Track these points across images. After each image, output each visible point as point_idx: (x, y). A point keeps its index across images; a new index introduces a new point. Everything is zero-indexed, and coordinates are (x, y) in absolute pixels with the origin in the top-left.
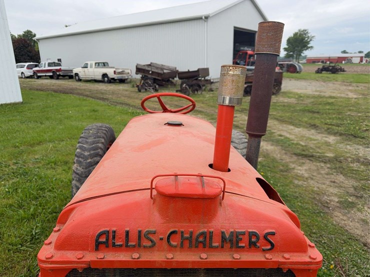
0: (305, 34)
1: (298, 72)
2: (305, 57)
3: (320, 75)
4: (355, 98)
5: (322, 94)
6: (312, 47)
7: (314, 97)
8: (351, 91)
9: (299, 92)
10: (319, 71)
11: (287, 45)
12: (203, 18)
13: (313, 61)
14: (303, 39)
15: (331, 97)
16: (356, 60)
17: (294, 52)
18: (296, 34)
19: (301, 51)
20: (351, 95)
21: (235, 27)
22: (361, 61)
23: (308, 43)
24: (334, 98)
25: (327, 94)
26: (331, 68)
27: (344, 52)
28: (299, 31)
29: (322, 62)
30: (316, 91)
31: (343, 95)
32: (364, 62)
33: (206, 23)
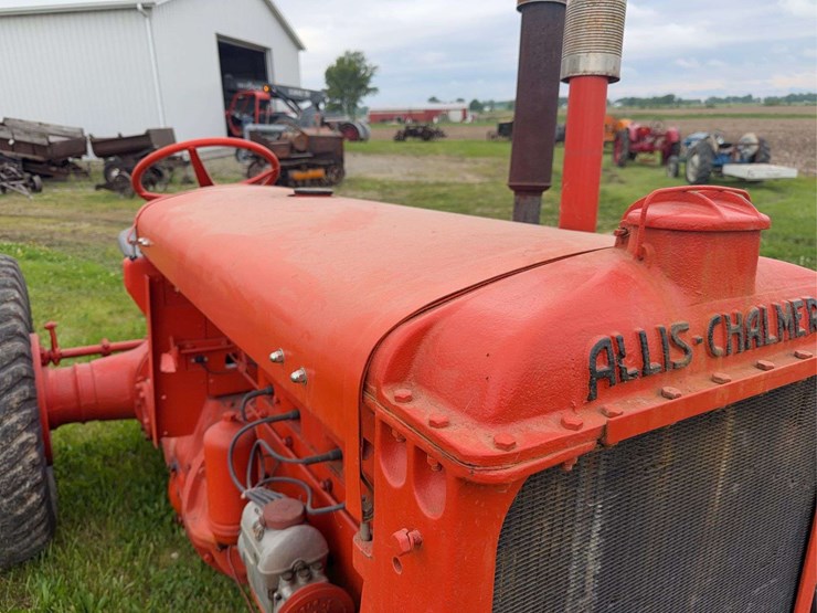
0: (359, 61)
1: (362, 140)
2: (365, 110)
3: (401, 145)
4: (480, 184)
5: (423, 179)
6: (375, 90)
7: (409, 186)
8: (469, 171)
9: (380, 177)
10: (400, 137)
11: (327, 82)
12: (139, 7)
13: (381, 118)
14: (357, 71)
15: (438, 184)
16: (456, 116)
17: (342, 99)
18: (341, 61)
19: (354, 99)
20: (471, 178)
21: (219, 36)
22: (465, 117)
23: (367, 79)
24: (443, 185)
25: (431, 179)
26: (420, 130)
27: (433, 100)
28: (347, 53)
29: (399, 120)
30: (410, 174)
31: (457, 180)
32: (469, 119)
33: (147, 20)
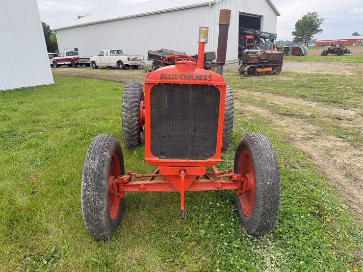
0: (315, 17)
1: (303, 55)
2: (314, 41)
3: (324, 57)
4: (350, 76)
5: (320, 73)
6: (321, 30)
7: (312, 75)
8: (348, 70)
9: (298, 71)
10: (324, 54)
11: (296, 29)
12: (210, 4)
13: (322, 44)
14: (312, 23)
15: (327, 75)
17: (303, 36)
18: (305, 18)
19: (309, 36)
20: (347, 73)
21: (240, 13)
23: (317, 26)
24: (330, 75)
25: (324, 73)
26: (336, 50)
27: (356, 34)
28: (308, 13)
29: (332, 45)
30: (316, 71)
31: (339, 73)
33: (212, 9)
